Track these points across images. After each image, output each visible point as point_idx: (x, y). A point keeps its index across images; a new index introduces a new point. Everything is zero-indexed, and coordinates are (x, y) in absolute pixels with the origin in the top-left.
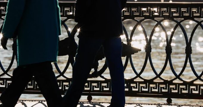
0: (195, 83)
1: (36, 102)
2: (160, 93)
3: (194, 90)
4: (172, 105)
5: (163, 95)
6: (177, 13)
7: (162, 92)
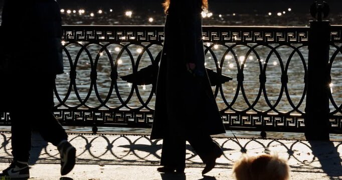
0: (291, 114)
1: (119, 136)
2: (253, 126)
3: (290, 122)
4: (266, 139)
5: (257, 128)
6: (272, 38)
7: (255, 125)
